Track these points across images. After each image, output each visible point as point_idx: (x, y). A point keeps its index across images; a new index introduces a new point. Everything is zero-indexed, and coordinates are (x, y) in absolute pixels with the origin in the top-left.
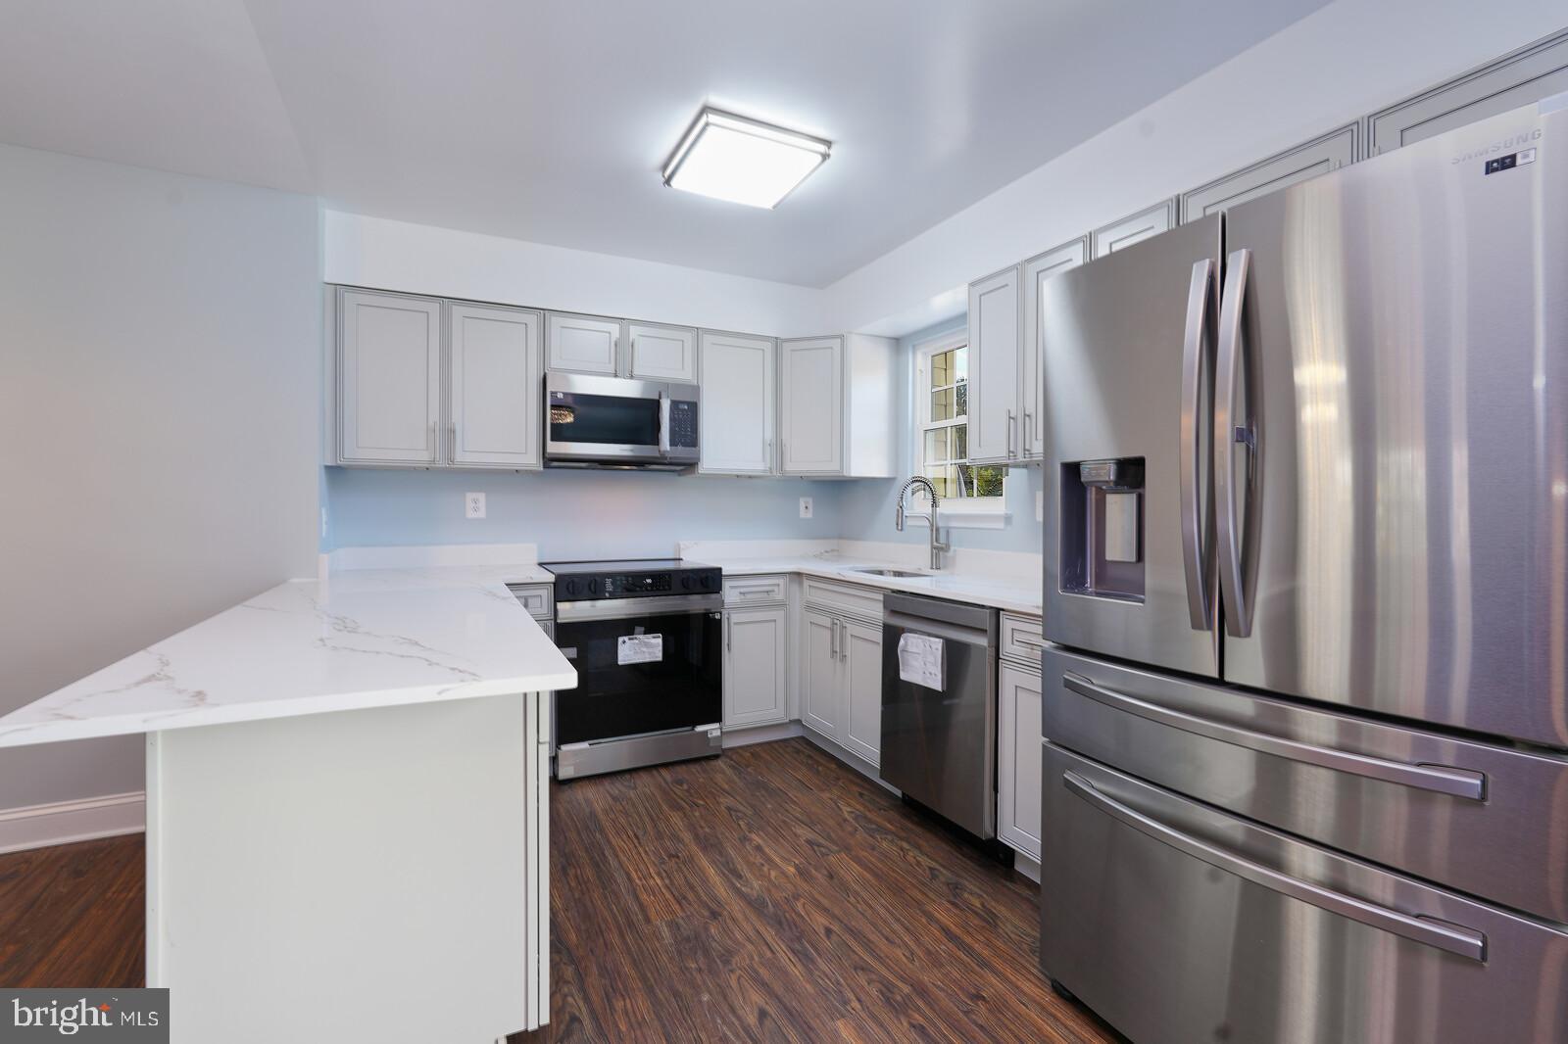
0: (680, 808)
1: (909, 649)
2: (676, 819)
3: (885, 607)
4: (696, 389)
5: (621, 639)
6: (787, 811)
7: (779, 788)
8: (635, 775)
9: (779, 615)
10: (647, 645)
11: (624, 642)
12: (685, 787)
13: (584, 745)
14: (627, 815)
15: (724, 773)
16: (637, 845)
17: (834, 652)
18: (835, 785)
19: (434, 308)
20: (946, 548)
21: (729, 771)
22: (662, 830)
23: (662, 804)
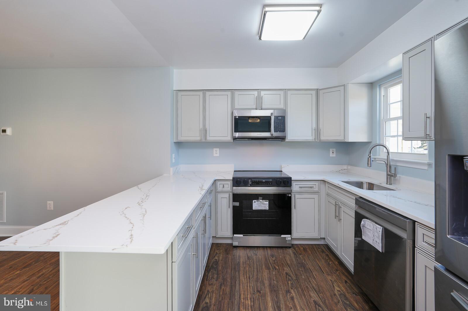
0: (268, 268)
1: (366, 226)
2: (266, 273)
3: (356, 204)
4: (284, 111)
5: (254, 201)
6: (310, 282)
7: (310, 269)
8: (258, 248)
9: (316, 196)
10: (263, 204)
11: (255, 202)
12: (274, 259)
13: (242, 236)
14: (250, 267)
15: (290, 255)
16: (248, 282)
17: (336, 216)
18: (335, 273)
19: (201, 93)
20: (395, 175)
21: (292, 255)
22: (259, 278)
23: (263, 265)
